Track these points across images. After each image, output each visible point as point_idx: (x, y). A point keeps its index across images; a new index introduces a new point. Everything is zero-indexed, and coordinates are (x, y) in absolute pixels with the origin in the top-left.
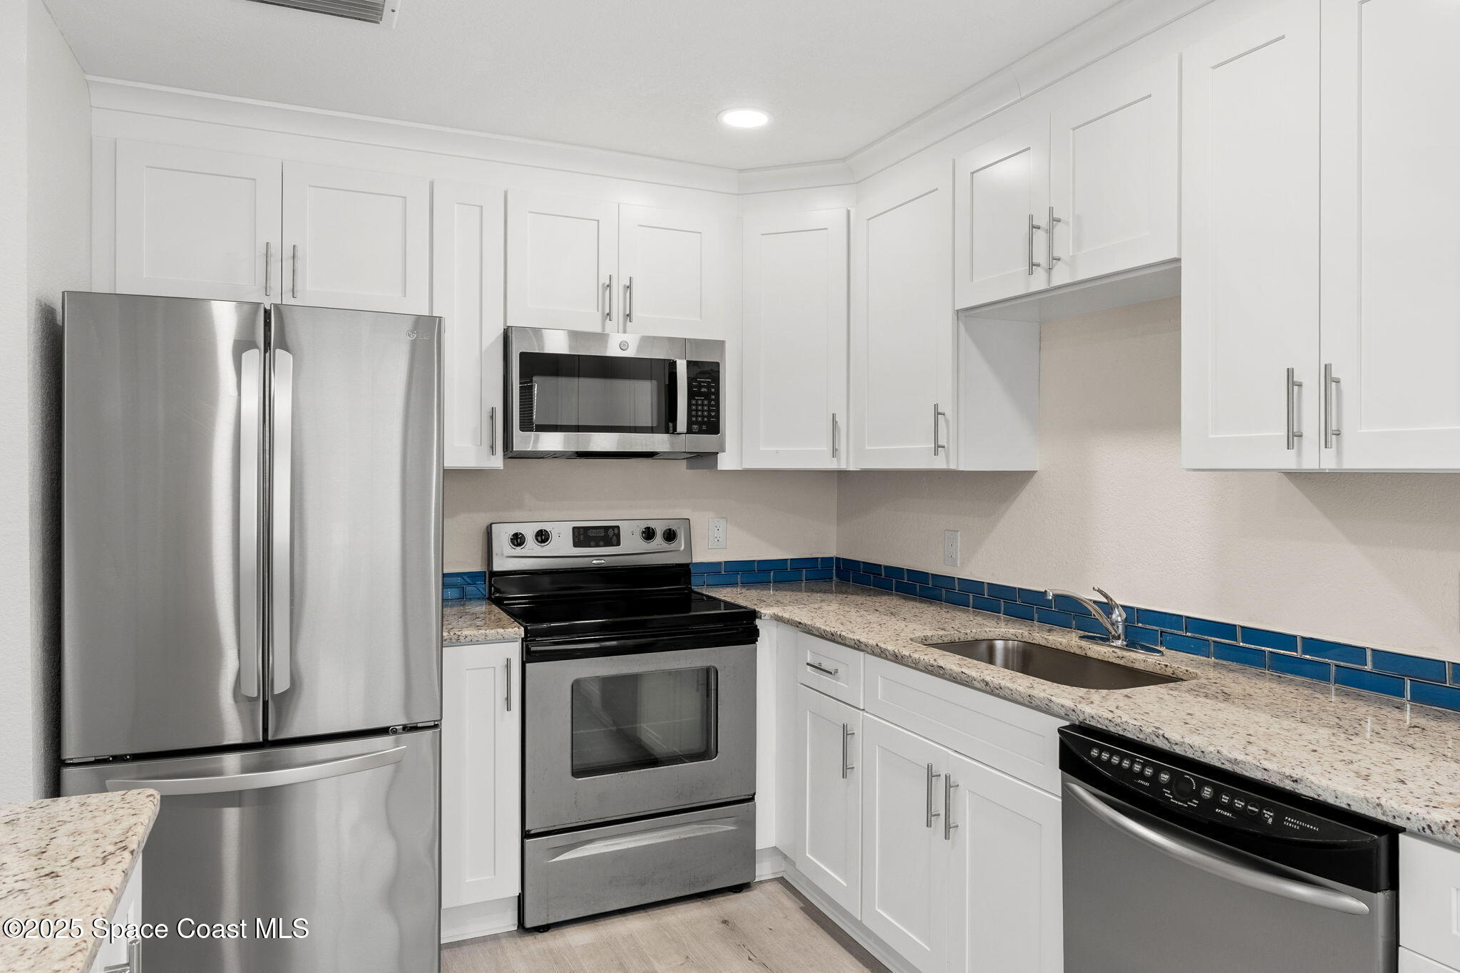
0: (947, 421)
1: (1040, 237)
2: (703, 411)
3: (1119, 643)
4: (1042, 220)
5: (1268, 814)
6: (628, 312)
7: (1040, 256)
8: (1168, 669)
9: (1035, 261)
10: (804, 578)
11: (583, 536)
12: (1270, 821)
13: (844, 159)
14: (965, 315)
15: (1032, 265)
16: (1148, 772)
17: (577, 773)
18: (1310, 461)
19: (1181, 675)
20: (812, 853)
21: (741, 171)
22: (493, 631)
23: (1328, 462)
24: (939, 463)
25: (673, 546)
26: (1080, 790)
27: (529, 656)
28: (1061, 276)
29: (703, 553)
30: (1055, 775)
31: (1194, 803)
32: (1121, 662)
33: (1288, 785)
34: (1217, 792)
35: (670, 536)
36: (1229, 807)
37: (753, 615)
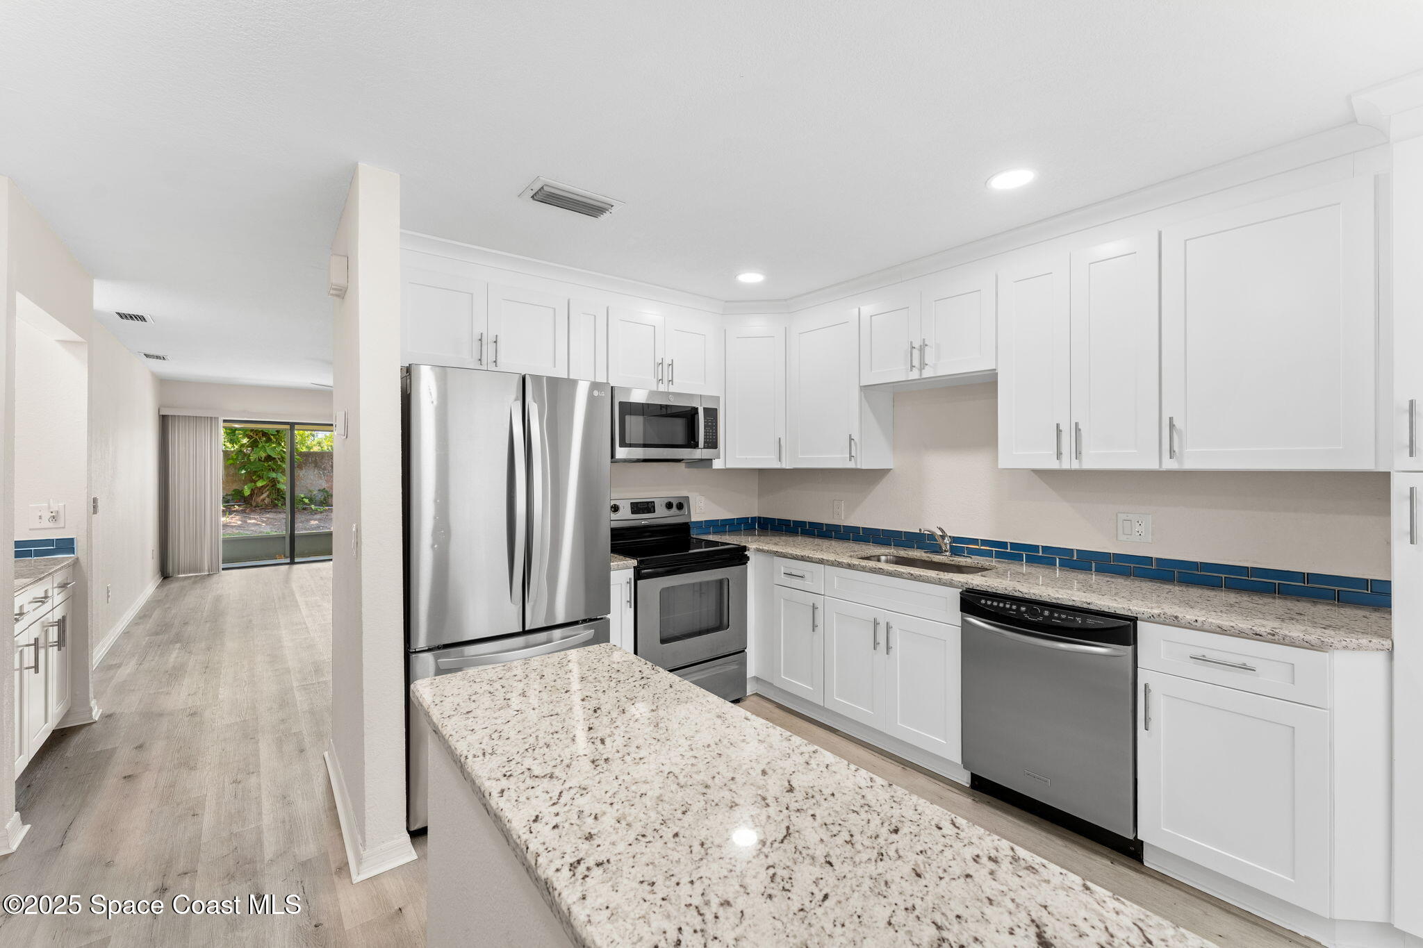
0: (856, 444)
1: (916, 353)
2: (709, 436)
3: (947, 554)
4: (916, 345)
5: (1078, 619)
6: (670, 379)
7: (916, 363)
8: (979, 565)
9: (914, 365)
10: (742, 529)
11: (637, 508)
12: (1080, 622)
13: (786, 300)
14: (866, 389)
15: (912, 367)
16: (1014, 607)
17: (663, 641)
18: (1066, 465)
19: (986, 567)
20: (785, 675)
21: (726, 302)
22: (622, 563)
23: (1075, 465)
24: (851, 465)
25: (682, 512)
26: (973, 620)
27: (638, 576)
28: (928, 373)
29: (696, 517)
30: (956, 615)
31: (1041, 619)
32: (952, 563)
33: (1085, 606)
34: (1052, 613)
35: (680, 506)
36: (1059, 618)
37: (744, 548)
